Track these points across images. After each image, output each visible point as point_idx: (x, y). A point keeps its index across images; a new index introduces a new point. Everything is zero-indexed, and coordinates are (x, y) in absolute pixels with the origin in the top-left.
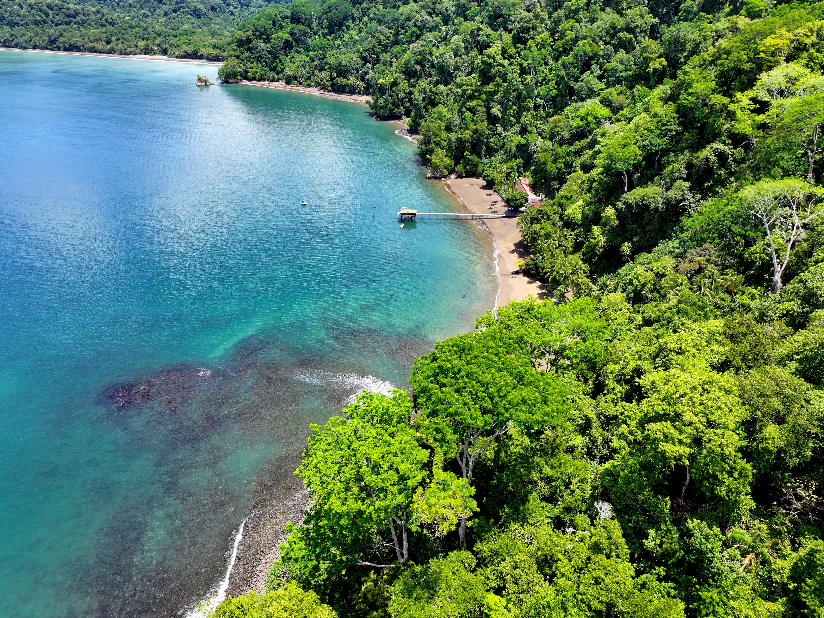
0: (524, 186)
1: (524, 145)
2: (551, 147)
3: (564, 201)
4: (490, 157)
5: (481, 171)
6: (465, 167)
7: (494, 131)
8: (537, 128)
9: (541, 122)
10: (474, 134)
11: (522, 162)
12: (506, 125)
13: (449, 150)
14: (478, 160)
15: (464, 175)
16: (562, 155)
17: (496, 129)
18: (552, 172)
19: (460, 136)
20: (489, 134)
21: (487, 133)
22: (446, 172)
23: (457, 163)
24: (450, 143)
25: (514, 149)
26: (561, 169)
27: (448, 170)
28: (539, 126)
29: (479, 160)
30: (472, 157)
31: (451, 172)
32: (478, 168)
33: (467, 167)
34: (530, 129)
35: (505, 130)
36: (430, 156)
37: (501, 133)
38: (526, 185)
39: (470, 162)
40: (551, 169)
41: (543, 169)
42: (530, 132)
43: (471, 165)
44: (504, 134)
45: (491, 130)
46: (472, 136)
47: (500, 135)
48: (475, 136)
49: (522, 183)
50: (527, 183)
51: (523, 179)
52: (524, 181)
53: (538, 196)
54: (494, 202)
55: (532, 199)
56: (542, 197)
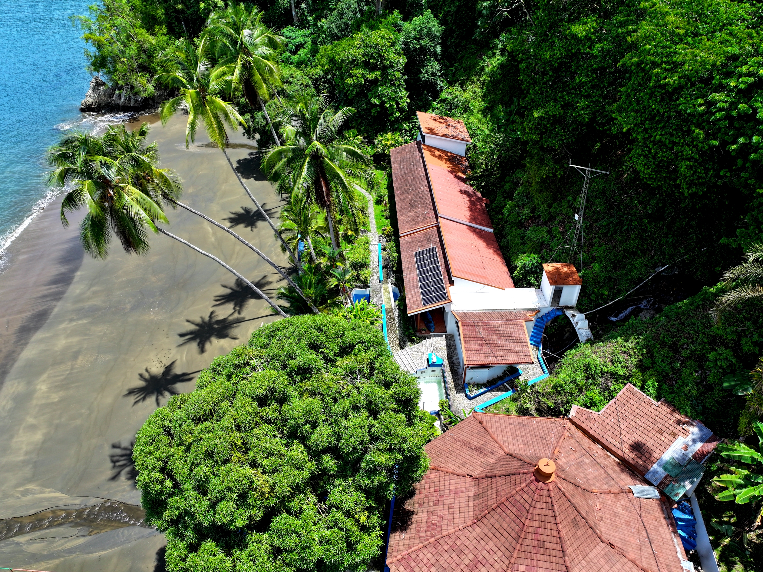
38: (452, 159)
49: (431, 148)
50: (459, 149)
51: (439, 128)
52: (445, 136)
53: (518, 283)
54: (225, 299)
55: (465, 315)
56: (557, 294)
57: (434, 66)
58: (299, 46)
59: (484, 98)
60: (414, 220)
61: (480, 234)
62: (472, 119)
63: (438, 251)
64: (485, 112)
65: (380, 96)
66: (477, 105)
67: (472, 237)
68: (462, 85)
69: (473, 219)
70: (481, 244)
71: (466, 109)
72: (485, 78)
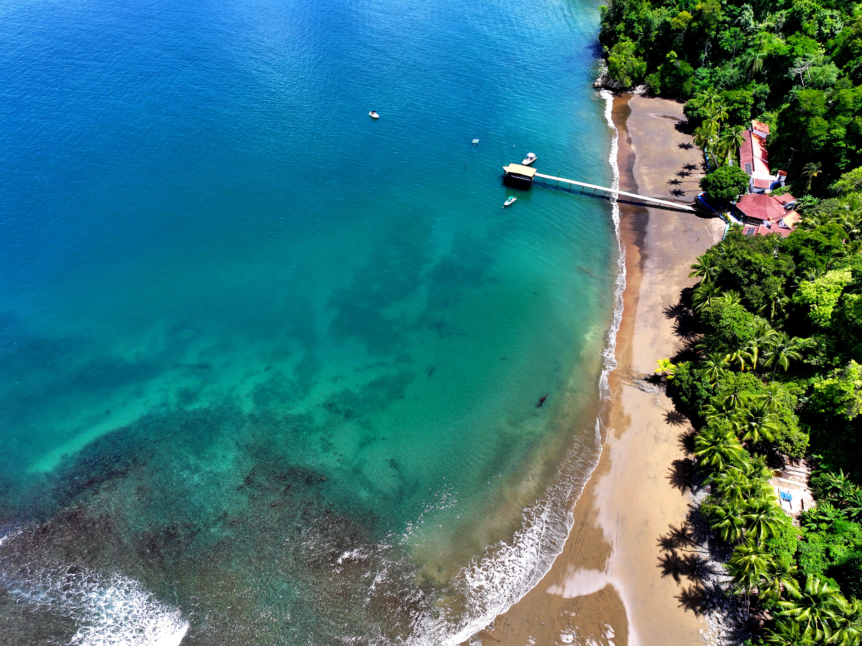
0: (755, 142)
1: (783, 58)
2: (834, 79)
3: (808, 251)
4: (713, 67)
5: (689, 89)
6: (662, 79)
7: (735, 17)
8: (821, 23)
9: (835, 13)
10: (695, 19)
11: (768, 90)
12: (762, 8)
13: (645, 43)
14: (689, 69)
15: (659, 92)
16: (850, 106)
17: (741, 14)
18: (816, 137)
19: (669, 19)
20: (724, 22)
21: (721, 19)
22: (628, 82)
23: (651, 69)
24: (648, 30)
25: (759, 63)
26: (837, 140)
27: (633, 78)
28: (828, 20)
29: (691, 69)
30: (679, 64)
31: (637, 81)
32: (685, 84)
33: (667, 80)
34: (806, 25)
35: (758, 18)
36: (610, 48)
37: (747, 23)
38: (760, 139)
39: (674, 72)
40: (816, 133)
41: (800, 123)
42: (805, 32)
43: (673, 76)
44: (752, 26)
45: (729, 13)
46: (689, 24)
47: (744, 27)
48: (695, 24)
49: (753, 134)
50: (764, 136)
51: (758, 127)
52: (760, 130)
53: (773, 174)
54: (686, 168)
55: (757, 180)
56: (779, 178)
57: (764, 104)
58: (704, 78)
59: (778, 118)
60: (746, 156)
61: (763, 162)
62: (772, 125)
63: (752, 164)
64: (777, 123)
65: (741, 113)
66: (775, 120)
67: (761, 162)
68: (772, 112)
69: (762, 157)
70: (763, 164)
71: (771, 121)
72: (781, 111)
